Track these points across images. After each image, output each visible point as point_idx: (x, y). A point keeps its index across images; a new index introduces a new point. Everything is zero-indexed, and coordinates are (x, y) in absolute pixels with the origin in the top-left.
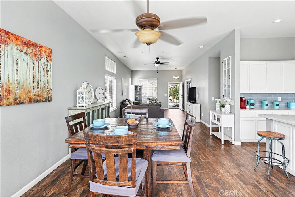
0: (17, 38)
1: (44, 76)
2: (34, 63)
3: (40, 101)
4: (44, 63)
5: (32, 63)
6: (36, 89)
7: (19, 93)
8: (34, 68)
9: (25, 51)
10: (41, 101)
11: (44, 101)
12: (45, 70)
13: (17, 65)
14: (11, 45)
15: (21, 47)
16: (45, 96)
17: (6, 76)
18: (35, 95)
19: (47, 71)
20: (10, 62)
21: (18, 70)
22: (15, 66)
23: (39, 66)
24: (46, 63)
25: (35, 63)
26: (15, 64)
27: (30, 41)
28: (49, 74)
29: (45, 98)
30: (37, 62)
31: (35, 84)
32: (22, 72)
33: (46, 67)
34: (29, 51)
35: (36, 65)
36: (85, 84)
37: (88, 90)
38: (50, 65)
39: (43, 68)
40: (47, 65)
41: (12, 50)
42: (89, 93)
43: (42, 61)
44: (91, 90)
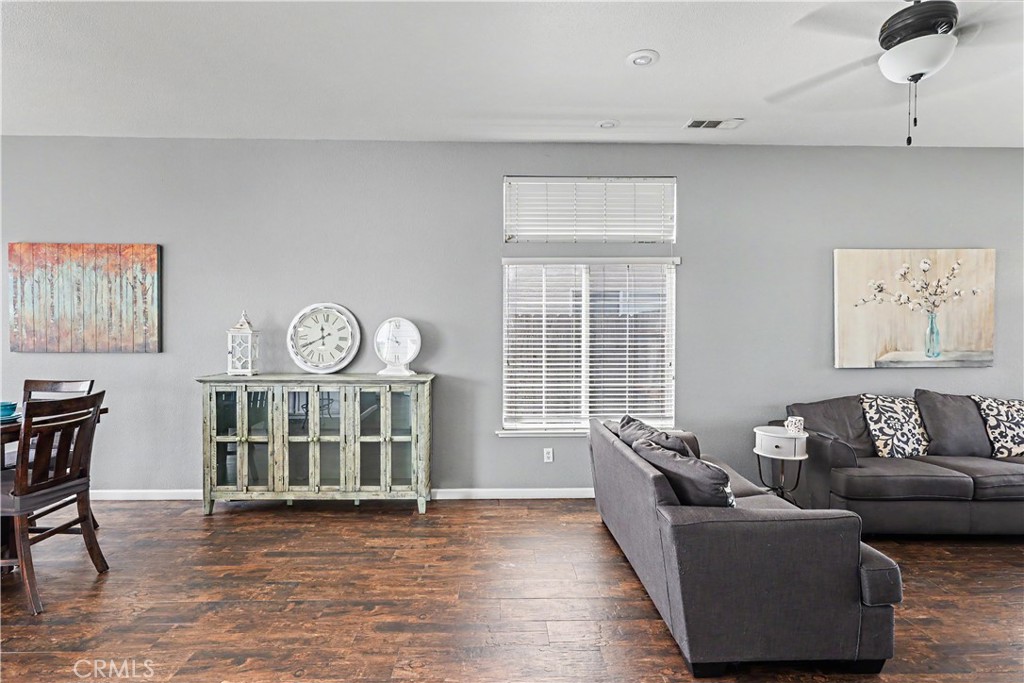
1: (135, 302)
2: (109, 282)
3: (125, 351)
4: (135, 278)
5: (105, 281)
6: (115, 331)
7: (83, 333)
8: (110, 290)
9: (92, 264)
10: (130, 350)
11: (138, 352)
12: (139, 290)
13: (78, 290)
14: (67, 262)
15: (85, 260)
16: (140, 340)
17: (61, 309)
18: (114, 339)
19: (145, 293)
20: (67, 289)
21: (79, 298)
22: (76, 293)
23: (121, 286)
24: (140, 276)
25: (113, 281)
26: (75, 288)
27: (101, 245)
28: (149, 296)
29: (138, 345)
30: (118, 280)
31: (115, 318)
32: (87, 302)
33: (142, 284)
34: (102, 261)
35: (116, 286)
36: (307, 310)
37: (322, 329)
38: (153, 278)
39: (133, 288)
40: (144, 279)
41: (70, 269)
42: (323, 337)
43: (130, 275)
44: (344, 328)
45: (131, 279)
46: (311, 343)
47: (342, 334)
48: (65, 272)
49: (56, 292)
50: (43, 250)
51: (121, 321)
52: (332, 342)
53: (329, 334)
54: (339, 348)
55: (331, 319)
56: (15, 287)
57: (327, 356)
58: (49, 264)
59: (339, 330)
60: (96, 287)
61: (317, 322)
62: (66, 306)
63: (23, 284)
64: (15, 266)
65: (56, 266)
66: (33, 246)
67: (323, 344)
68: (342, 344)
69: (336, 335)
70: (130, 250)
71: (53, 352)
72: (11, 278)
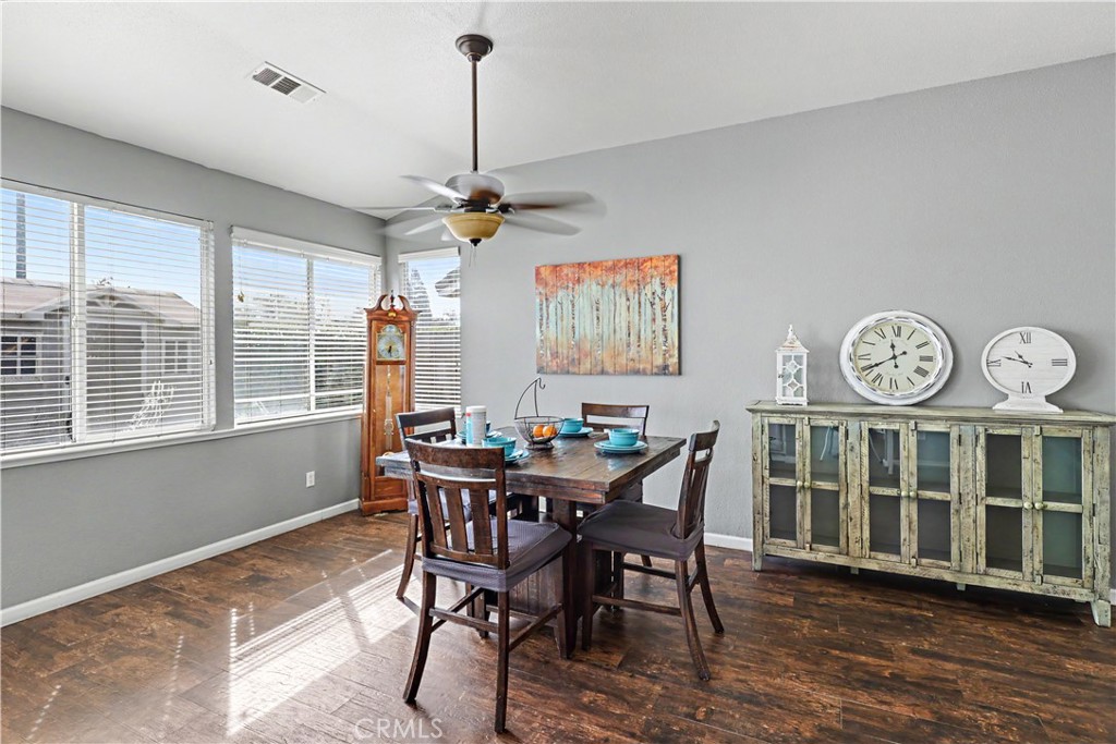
0: (594, 265)
1: (654, 320)
2: (628, 299)
3: (644, 373)
4: (653, 293)
5: (624, 299)
6: (633, 348)
7: (602, 355)
8: (629, 308)
9: (611, 282)
10: (648, 372)
11: (656, 374)
12: (658, 307)
13: (598, 310)
14: (587, 282)
15: (604, 278)
16: (659, 361)
17: (582, 329)
18: (633, 360)
19: (664, 309)
20: (587, 310)
21: (598, 318)
22: (595, 312)
23: (640, 303)
24: (659, 291)
25: (631, 299)
26: (594, 308)
27: (619, 261)
28: (668, 313)
29: (657, 367)
30: (637, 297)
31: (633, 338)
32: (606, 321)
33: (661, 300)
34: (619, 278)
35: (634, 303)
36: (870, 320)
37: (893, 347)
38: (673, 292)
39: (652, 304)
40: (663, 294)
41: (590, 288)
42: (894, 357)
43: (648, 290)
44: (926, 344)
45: (649, 295)
46: (877, 365)
47: (924, 352)
48: (585, 291)
49: (576, 313)
50: (565, 271)
51: (639, 341)
52: (908, 364)
53: (905, 353)
54: (922, 372)
55: (905, 333)
56: (541, 309)
57: (902, 382)
58: (571, 285)
59: (919, 347)
60: (615, 305)
61: (884, 337)
62: (586, 327)
63: (548, 307)
64: (541, 289)
65: (577, 287)
66: (556, 268)
67: (896, 366)
68: (925, 365)
69: (914, 354)
70: (649, 264)
71: (574, 373)
72: (538, 300)
